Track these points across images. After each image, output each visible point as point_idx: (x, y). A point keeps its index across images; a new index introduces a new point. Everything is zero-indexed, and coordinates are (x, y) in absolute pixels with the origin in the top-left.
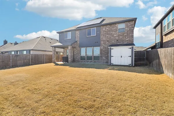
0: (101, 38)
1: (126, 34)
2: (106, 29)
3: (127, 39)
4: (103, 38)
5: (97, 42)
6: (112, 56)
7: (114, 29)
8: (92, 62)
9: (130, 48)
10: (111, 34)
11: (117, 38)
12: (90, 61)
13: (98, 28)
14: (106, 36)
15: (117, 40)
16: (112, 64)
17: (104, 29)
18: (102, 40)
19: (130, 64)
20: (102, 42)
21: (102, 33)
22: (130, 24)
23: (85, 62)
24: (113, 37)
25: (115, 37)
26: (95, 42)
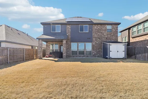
0: (93, 35)
1: (113, 34)
2: (97, 28)
3: (114, 38)
4: (95, 35)
5: (90, 38)
6: (110, 51)
7: (104, 28)
8: (84, 56)
9: (124, 45)
10: (102, 32)
11: (106, 36)
12: (82, 55)
13: (90, 25)
14: (97, 34)
15: (107, 38)
16: (110, 57)
17: (96, 28)
18: (94, 37)
19: (124, 57)
20: (94, 39)
21: (94, 31)
22: (116, 27)
23: (77, 57)
24: (103, 35)
25: (105, 35)
26: (88, 38)
